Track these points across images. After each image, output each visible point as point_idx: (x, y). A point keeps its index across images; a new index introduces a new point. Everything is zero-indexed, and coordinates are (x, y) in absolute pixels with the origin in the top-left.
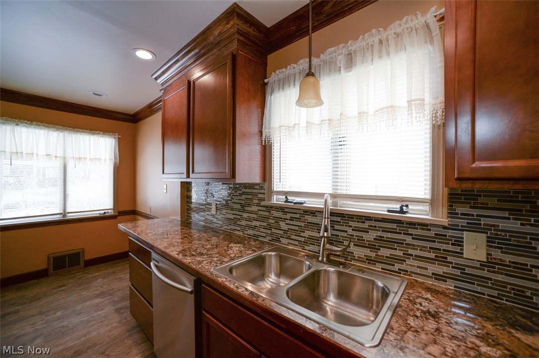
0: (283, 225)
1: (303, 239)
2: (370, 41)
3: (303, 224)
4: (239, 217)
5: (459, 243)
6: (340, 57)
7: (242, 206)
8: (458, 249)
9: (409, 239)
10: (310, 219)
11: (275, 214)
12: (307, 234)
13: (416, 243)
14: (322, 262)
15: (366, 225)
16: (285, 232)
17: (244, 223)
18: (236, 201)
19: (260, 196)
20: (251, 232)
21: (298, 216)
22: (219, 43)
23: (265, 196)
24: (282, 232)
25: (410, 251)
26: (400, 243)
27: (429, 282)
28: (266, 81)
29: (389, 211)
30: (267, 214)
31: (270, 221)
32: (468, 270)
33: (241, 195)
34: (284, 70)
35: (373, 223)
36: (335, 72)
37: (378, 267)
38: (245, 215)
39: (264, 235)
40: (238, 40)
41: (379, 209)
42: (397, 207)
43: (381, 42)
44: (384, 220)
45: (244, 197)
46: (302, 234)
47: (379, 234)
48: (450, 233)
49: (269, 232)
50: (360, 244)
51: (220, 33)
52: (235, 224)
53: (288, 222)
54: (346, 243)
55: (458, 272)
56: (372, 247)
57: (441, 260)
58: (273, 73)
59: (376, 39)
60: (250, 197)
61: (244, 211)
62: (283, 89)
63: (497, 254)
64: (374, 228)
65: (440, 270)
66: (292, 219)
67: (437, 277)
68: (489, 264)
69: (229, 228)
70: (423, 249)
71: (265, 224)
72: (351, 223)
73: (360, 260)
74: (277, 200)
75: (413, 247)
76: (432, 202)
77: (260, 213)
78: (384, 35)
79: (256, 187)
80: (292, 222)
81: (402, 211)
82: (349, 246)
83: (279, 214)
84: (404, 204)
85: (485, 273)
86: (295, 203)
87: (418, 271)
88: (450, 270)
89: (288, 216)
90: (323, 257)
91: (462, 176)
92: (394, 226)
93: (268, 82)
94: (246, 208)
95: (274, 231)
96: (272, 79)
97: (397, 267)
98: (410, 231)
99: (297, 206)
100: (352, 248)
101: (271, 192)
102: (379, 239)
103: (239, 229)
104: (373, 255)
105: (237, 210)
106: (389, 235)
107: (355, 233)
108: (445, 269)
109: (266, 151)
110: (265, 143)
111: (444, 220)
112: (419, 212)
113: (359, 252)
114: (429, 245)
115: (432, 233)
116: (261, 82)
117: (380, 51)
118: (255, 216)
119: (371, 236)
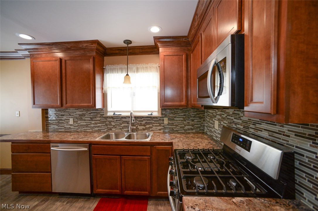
0: (113, 124)
1: (121, 127)
2: (143, 66)
3: (121, 122)
4: (89, 123)
5: (163, 120)
6: (134, 68)
7: (91, 118)
8: (163, 122)
9: (153, 122)
10: (124, 120)
11: (109, 120)
12: (123, 125)
13: (155, 122)
14: (130, 132)
15: (142, 119)
16: (114, 126)
17: (92, 125)
18: (87, 116)
19: (101, 113)
20: (97, 129)
21: (119, 119)
22: (84, 49)
23: (104, 113)
24: (112, 126)
25: (154, 125)
26: (151, 123)
27: (158, 131)
28: (104, 67)
29: (148, 115)
30: (105, 120)
31: (107, 123)
32: (165, 127)
33: (90, 114)
34: (113, 66)
35: (144, 119)
36: (133, 72)
37: (146, 130)
38: (93, 122)
39: (104, 129)
40: (96, 52)
41: (146, 114)
42: (150, 113)
43: (146, 67)
44: (147, 117)
45: (92, 114)
46: (121, 125)
47: (146, 121)
48: (162, 118)
49: (106, 127)
50: (141, 125)
51: (87, 46)
52: (87, 127)
53: (114, 122)
54: (137, 126)
55: (163, 127)
56: (144, 125)
57: (160, 125)
58: (108, 65)
59: (145, 66)
60: (96, 114)
61: (92, 121)
62: (113, 72)
63: (170, 122)
64: (145, 120)
65: (160, 128)
66: (116, 121)
67: (160, 130)
68: (169, 124)
69: (83, 129)
70: (156, 123)
71: (104, 124)
72: (138, 119)
73: (141, 130)
74: (110, 114)
75: (154, 123)
76: (158, 112)
77: (101, 120)
78: (147, 66)
79: (99, 110)
80: (117, 122)
81: (151, 114)
82: (138, 126)
83: (111, 120)
84: (152, 112)
85: (168, 126)
86: (118, 115)
87: (156, 129)
88: (162, 127)
89: (115, 120)
90: (130, 130)
91: (163, 105)
92: (150, 118)
93: (105, 68)
94: (93, 119)
95: (108, 126)
96: (107, 67)
97: (151, 129)
98: (154, 119)
99: (119, 116)
100: (139, 127)
101: (107, 112)
102: (146, 123)
103: (90, 128)
104: (145, 128)
105: (87, 120)
106: (149, 121)
107: (139, 122)
108: (161, 127)
109: (104, 96)
110: (104, 92)
111: (160, 116)
112: (155, 114)
113: (140, 128)
114: (158, 122)
115: (158, 119)
116: (102, 67)
117: (146, 70)
118: (99, 122)
119: (144, 123)
